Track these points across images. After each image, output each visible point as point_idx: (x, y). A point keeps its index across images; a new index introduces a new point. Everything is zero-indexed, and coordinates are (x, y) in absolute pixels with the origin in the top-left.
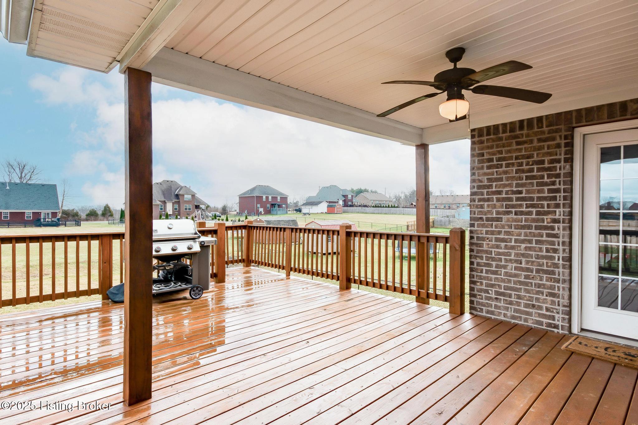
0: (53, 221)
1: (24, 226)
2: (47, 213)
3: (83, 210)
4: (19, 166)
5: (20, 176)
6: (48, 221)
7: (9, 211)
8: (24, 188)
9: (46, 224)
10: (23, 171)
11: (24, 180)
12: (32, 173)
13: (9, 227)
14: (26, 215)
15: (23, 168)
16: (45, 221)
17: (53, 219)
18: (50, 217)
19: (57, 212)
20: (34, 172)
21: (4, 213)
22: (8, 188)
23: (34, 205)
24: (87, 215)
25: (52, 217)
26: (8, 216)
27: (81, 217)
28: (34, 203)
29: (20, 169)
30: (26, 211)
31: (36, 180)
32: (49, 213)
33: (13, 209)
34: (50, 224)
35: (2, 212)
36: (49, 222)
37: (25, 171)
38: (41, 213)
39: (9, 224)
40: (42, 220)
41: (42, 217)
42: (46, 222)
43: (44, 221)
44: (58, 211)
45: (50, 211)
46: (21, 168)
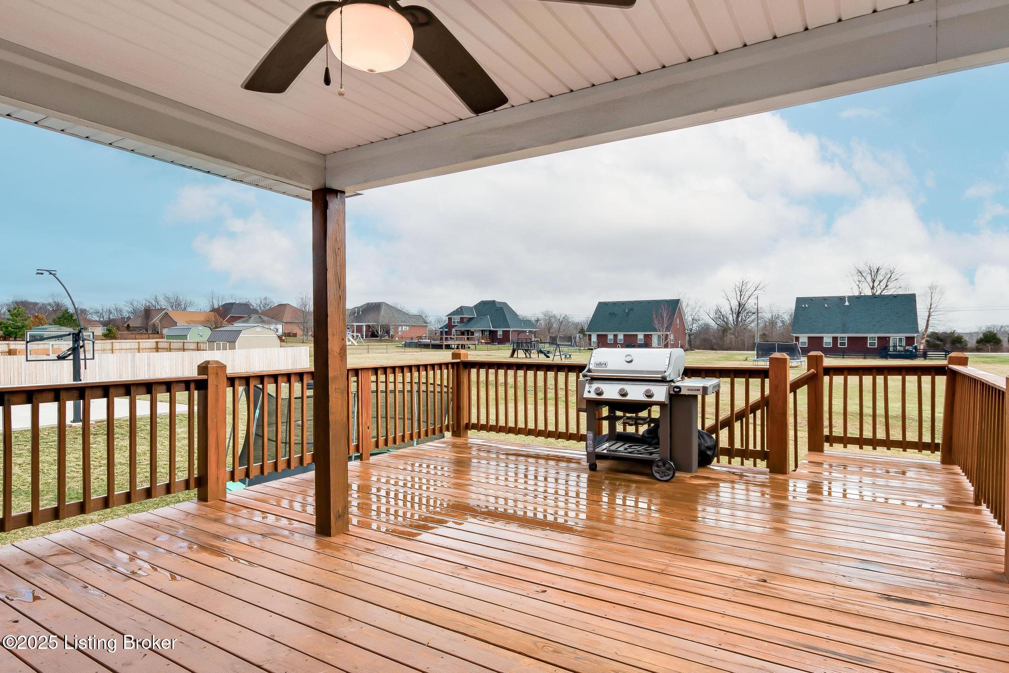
0: (908, 351)
1: (864, 357)
2: (899, 339)
3: (971, 334)
4: (871, 271)
5: (871, 285)
6: (899, 351)
7: (846, 335)
8: (867, 303)
9: (897, 354)
10: (876, 277)
11: (877, 291)
12: (889, 278)
13: (843, 358)
14: (869, 341)
15: (875, 273)
16: (896, 350)
17: (907, 348)
18: (904, 343)
19: (914, 337)
20: (891, 277)
21: (840, 337)
22: (847, 304)
23: (881, 327)
24: (979, 342)
25: (907, 344)
26: (845, 342)
27: (967, 345)
28: (880, 323)
29: (871, 275)
30: (869, 335)
31: (893, 290)
32: (901, 338)
33: (852, 332)
34: (903, 354)
35: (837, 337)
36: (902, 351)
37: (880, 278)
38: (889, 337)
39: (844, 353)
40: (891, 349)
41: (891, 344)
42: (897, 352)
43: (894, 350)
44: (915, 335)
45: (903, 336)
46: (873, 274)
